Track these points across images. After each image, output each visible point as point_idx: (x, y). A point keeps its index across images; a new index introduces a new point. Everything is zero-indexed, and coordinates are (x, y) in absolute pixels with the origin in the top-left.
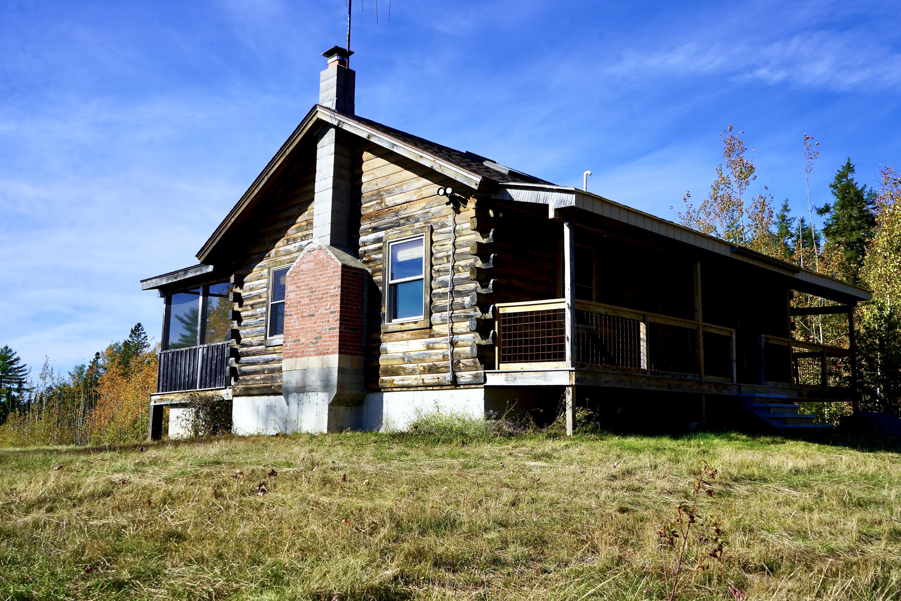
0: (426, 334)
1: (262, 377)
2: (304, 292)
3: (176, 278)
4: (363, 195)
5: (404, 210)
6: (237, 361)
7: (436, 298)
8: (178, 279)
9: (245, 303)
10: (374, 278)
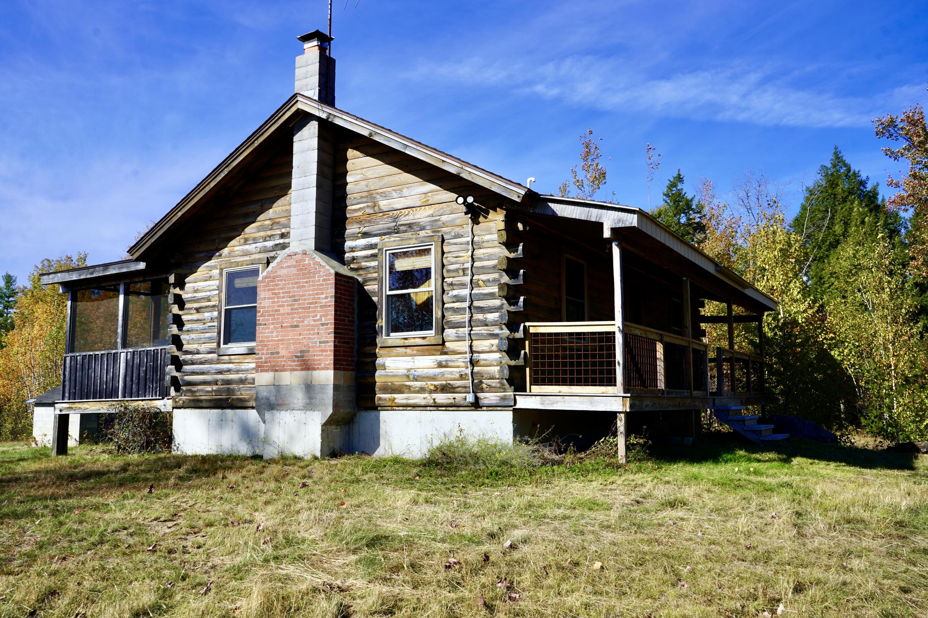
0: (438, 350)
1: (214, 388)
2: (284, 300)
3: (92, 273)
4: (349, 196)
5: (405, 216)
6: (178, 369)
7: (450, 313)
8: (94, 275)
9: (187, 306)
10: (365, 287)
